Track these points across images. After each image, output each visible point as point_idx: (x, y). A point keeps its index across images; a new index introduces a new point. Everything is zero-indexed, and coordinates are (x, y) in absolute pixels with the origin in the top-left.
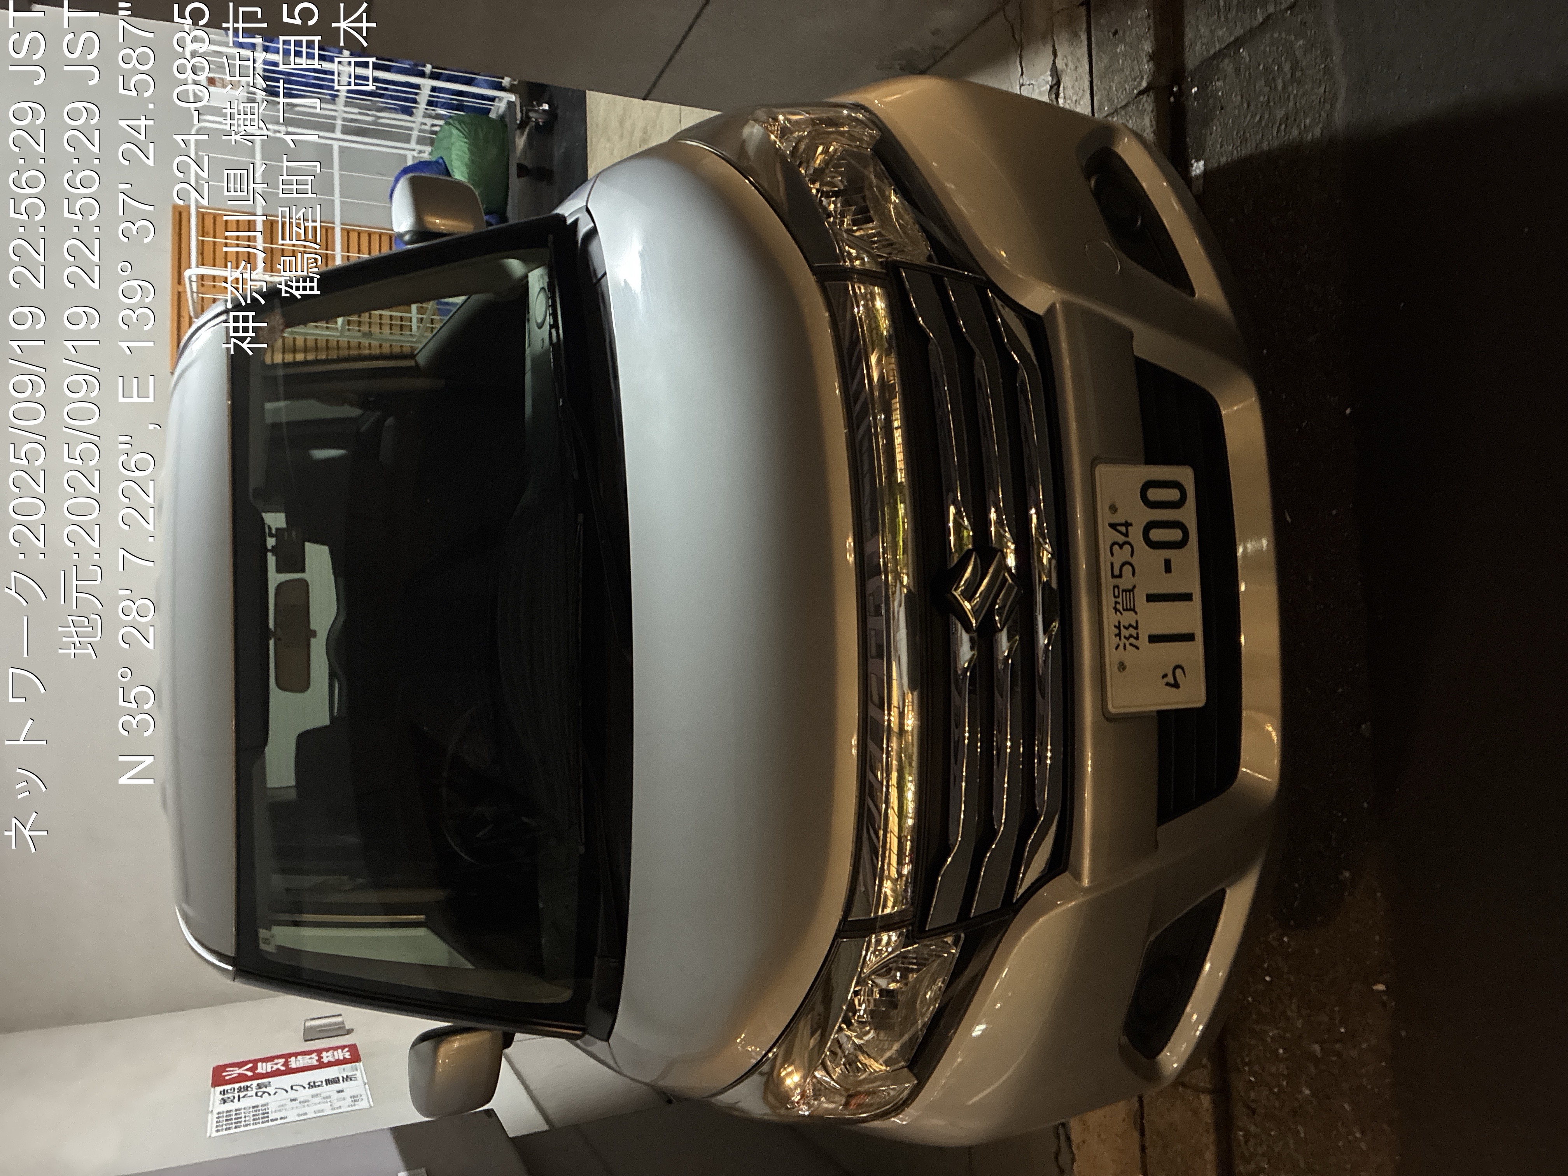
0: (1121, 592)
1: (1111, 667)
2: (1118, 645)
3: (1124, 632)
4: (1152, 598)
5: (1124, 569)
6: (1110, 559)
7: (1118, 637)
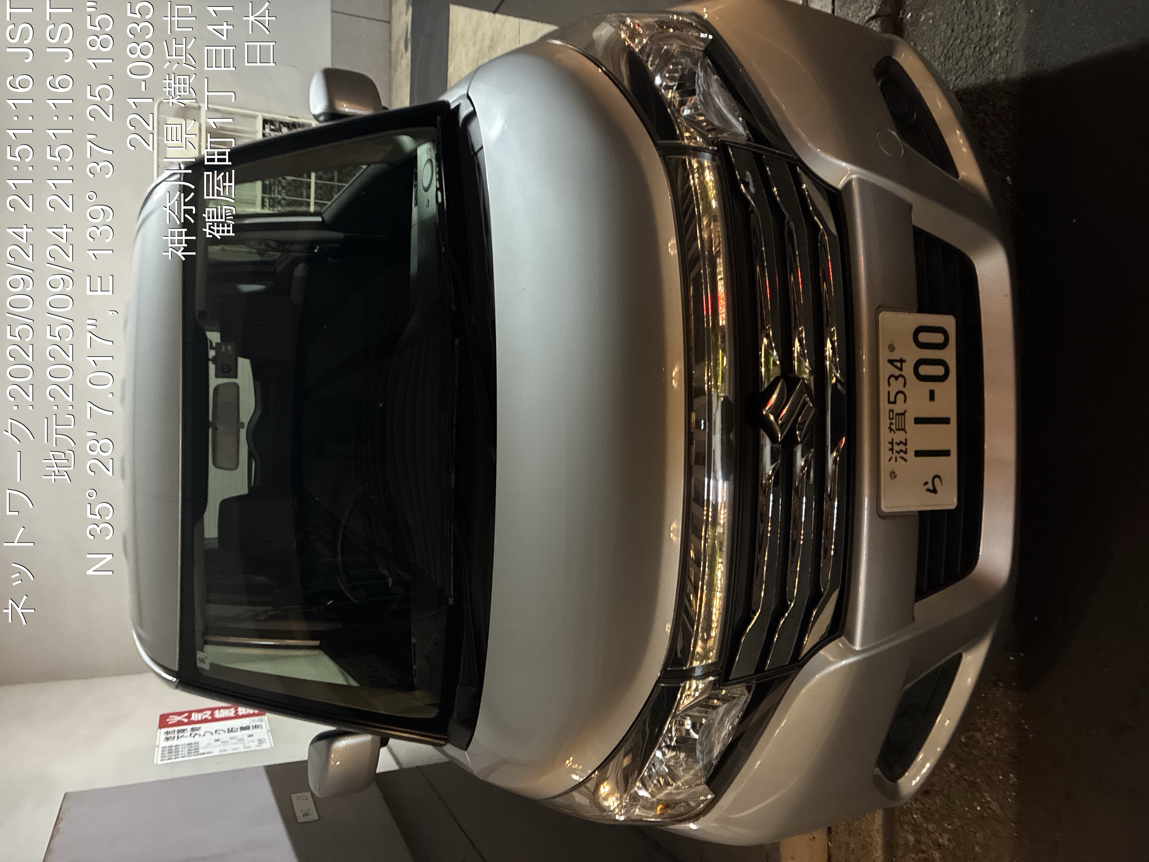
0: (894, 416)
1: (884, 475)
2: (891, 458)
3: (897, 448)
4: (918, 421)
5: (898, 396)
6: (887, 389)
7: (891, 452)
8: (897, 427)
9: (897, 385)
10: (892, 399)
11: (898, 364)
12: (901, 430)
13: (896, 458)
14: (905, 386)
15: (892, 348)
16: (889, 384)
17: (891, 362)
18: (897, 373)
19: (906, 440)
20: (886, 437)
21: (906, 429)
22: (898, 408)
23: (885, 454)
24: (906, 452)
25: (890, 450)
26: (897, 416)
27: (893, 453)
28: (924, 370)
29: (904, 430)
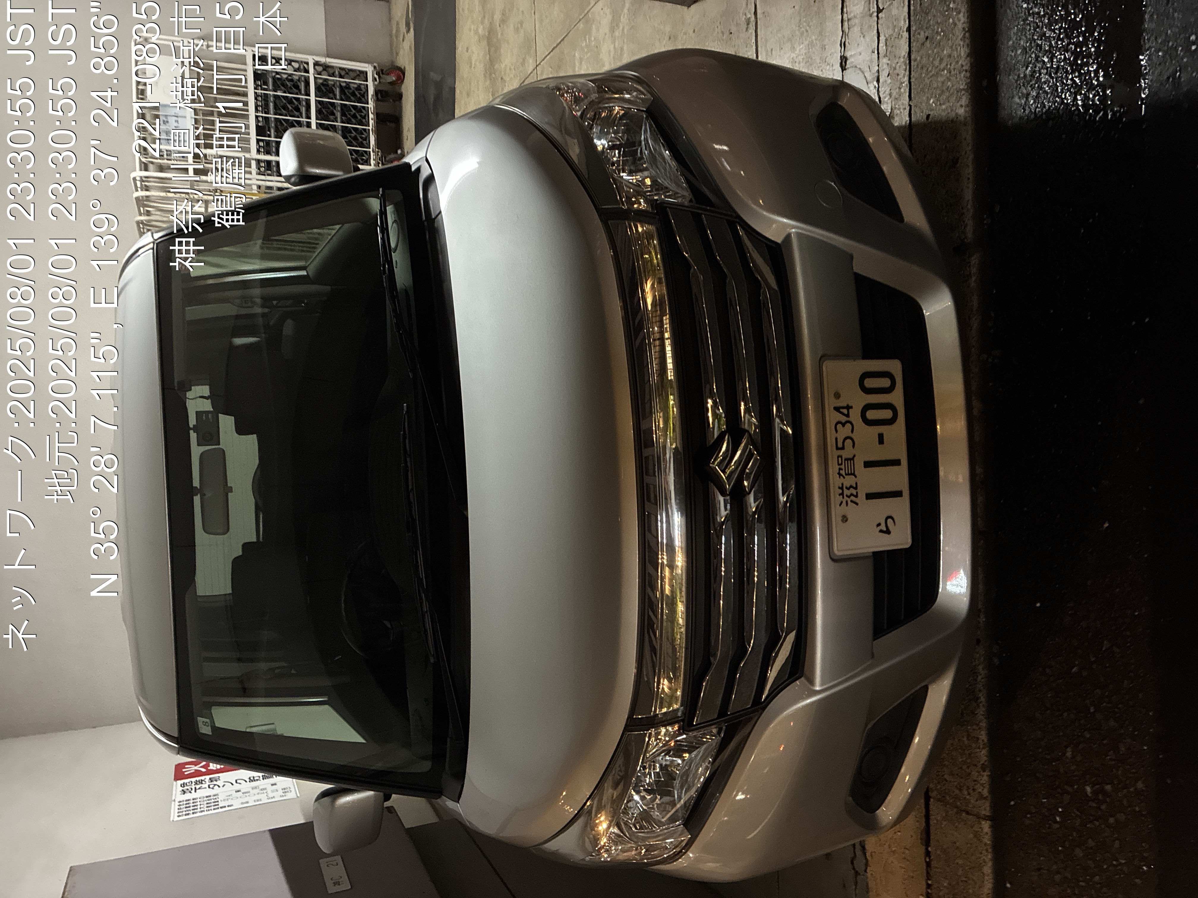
0: (843, 461)
1: (836, 519)
2: (842, 502)
3: (846, 492)
4: (868, 464)
5: (845, 443)
6: (834, 434)
7: (841, 496)
8: (847, 472)
9: (845, 431)
10: (840, 445)
11: (845, 411)
12: (851, 474)
13: (847, 502)
14: (852, 431)
15: (837, 396)
16: (836, 431)
17: (837, 409)
18: (844, 419)
19: (856, 483)
20: (835, 481)
21: (856, 473)
22: (846, 453)
23: (835, 498)
24: (856, 496)
25: (840, 495)
26: (846, 462)
27: (843, 498)
28: (871, 415)
29: (854, 474)
